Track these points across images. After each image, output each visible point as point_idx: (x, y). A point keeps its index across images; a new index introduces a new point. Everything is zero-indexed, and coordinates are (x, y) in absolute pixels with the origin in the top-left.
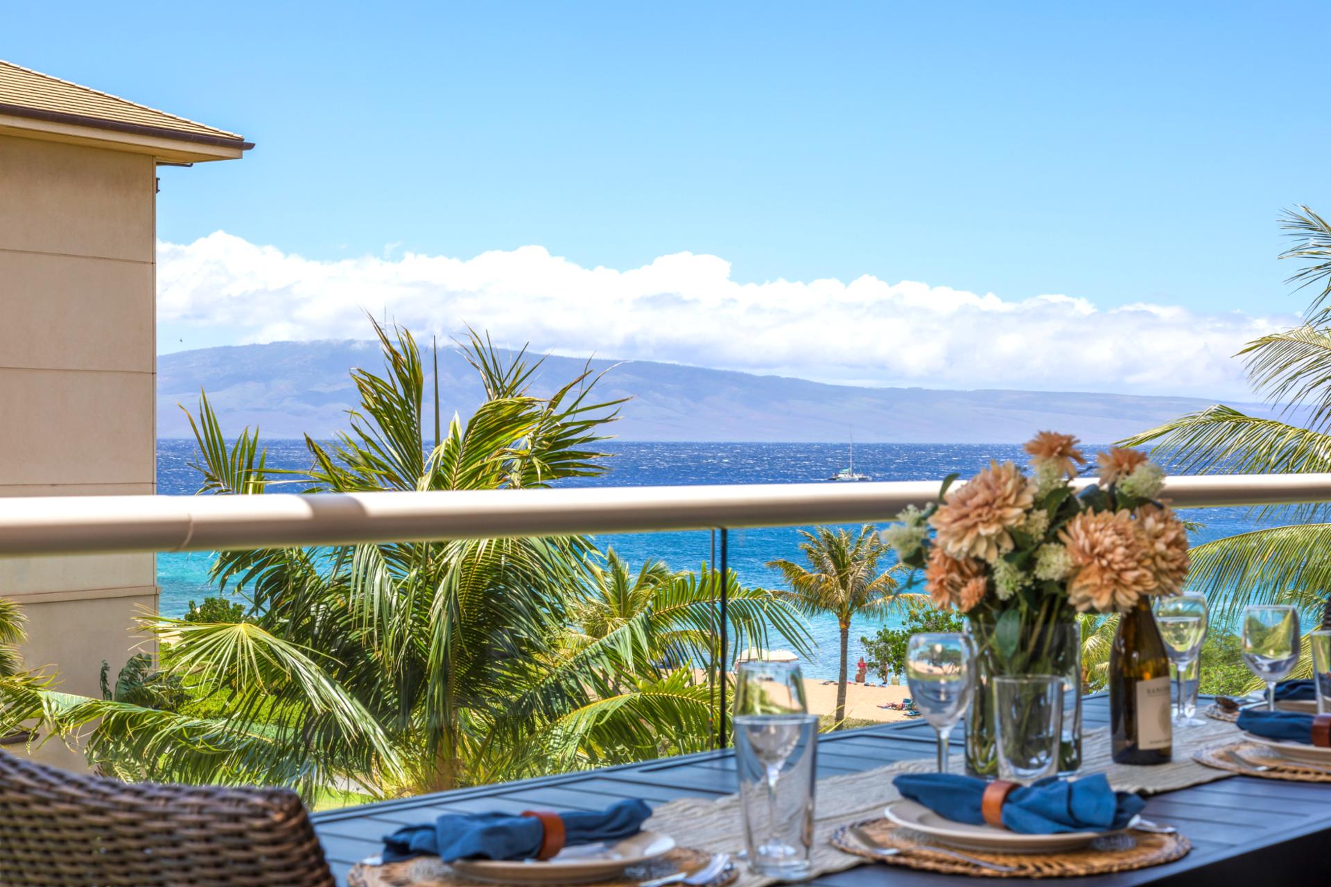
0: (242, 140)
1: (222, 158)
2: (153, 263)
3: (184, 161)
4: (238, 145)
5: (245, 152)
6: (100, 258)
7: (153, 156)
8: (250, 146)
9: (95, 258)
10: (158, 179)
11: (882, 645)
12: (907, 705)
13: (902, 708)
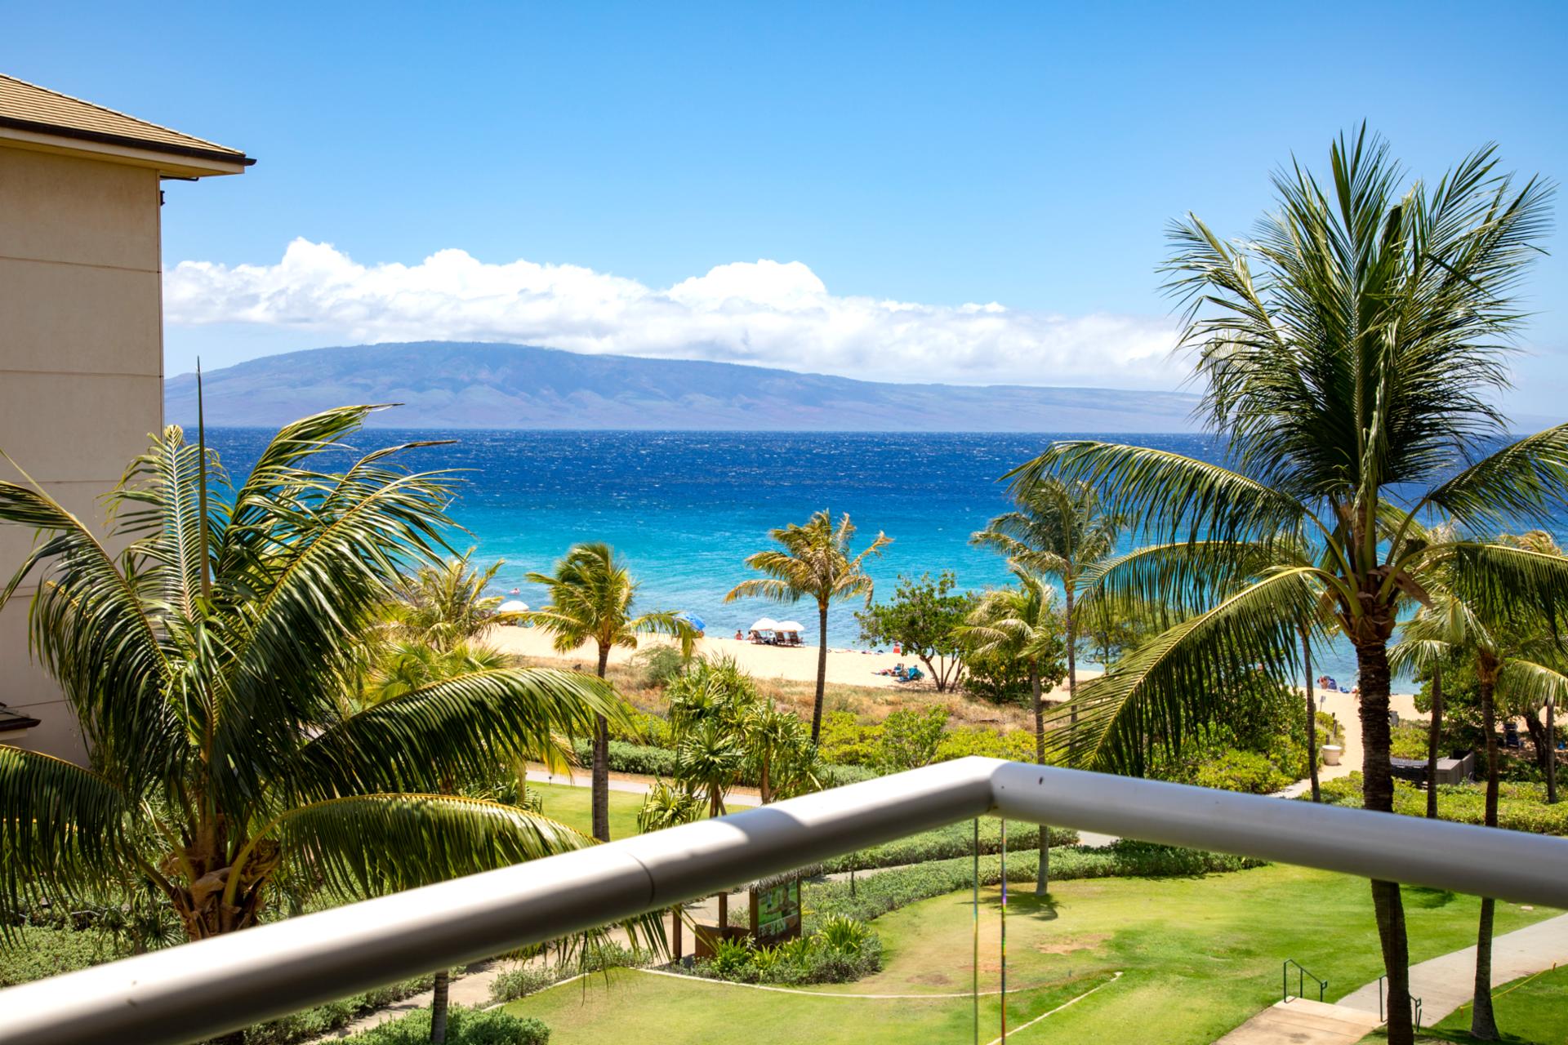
0: (244, 156)
1: (224, 173)
2: (159, 272)
3: (189, 176)
4: (240, 161)
5: (247, 168)
6: (104, 267)
7: (157, 170)
8: (252, 162)
9: (97, 266)
10: (162, 192)
11: (873, 619)
12: (899, 672)
13: (893, 674)
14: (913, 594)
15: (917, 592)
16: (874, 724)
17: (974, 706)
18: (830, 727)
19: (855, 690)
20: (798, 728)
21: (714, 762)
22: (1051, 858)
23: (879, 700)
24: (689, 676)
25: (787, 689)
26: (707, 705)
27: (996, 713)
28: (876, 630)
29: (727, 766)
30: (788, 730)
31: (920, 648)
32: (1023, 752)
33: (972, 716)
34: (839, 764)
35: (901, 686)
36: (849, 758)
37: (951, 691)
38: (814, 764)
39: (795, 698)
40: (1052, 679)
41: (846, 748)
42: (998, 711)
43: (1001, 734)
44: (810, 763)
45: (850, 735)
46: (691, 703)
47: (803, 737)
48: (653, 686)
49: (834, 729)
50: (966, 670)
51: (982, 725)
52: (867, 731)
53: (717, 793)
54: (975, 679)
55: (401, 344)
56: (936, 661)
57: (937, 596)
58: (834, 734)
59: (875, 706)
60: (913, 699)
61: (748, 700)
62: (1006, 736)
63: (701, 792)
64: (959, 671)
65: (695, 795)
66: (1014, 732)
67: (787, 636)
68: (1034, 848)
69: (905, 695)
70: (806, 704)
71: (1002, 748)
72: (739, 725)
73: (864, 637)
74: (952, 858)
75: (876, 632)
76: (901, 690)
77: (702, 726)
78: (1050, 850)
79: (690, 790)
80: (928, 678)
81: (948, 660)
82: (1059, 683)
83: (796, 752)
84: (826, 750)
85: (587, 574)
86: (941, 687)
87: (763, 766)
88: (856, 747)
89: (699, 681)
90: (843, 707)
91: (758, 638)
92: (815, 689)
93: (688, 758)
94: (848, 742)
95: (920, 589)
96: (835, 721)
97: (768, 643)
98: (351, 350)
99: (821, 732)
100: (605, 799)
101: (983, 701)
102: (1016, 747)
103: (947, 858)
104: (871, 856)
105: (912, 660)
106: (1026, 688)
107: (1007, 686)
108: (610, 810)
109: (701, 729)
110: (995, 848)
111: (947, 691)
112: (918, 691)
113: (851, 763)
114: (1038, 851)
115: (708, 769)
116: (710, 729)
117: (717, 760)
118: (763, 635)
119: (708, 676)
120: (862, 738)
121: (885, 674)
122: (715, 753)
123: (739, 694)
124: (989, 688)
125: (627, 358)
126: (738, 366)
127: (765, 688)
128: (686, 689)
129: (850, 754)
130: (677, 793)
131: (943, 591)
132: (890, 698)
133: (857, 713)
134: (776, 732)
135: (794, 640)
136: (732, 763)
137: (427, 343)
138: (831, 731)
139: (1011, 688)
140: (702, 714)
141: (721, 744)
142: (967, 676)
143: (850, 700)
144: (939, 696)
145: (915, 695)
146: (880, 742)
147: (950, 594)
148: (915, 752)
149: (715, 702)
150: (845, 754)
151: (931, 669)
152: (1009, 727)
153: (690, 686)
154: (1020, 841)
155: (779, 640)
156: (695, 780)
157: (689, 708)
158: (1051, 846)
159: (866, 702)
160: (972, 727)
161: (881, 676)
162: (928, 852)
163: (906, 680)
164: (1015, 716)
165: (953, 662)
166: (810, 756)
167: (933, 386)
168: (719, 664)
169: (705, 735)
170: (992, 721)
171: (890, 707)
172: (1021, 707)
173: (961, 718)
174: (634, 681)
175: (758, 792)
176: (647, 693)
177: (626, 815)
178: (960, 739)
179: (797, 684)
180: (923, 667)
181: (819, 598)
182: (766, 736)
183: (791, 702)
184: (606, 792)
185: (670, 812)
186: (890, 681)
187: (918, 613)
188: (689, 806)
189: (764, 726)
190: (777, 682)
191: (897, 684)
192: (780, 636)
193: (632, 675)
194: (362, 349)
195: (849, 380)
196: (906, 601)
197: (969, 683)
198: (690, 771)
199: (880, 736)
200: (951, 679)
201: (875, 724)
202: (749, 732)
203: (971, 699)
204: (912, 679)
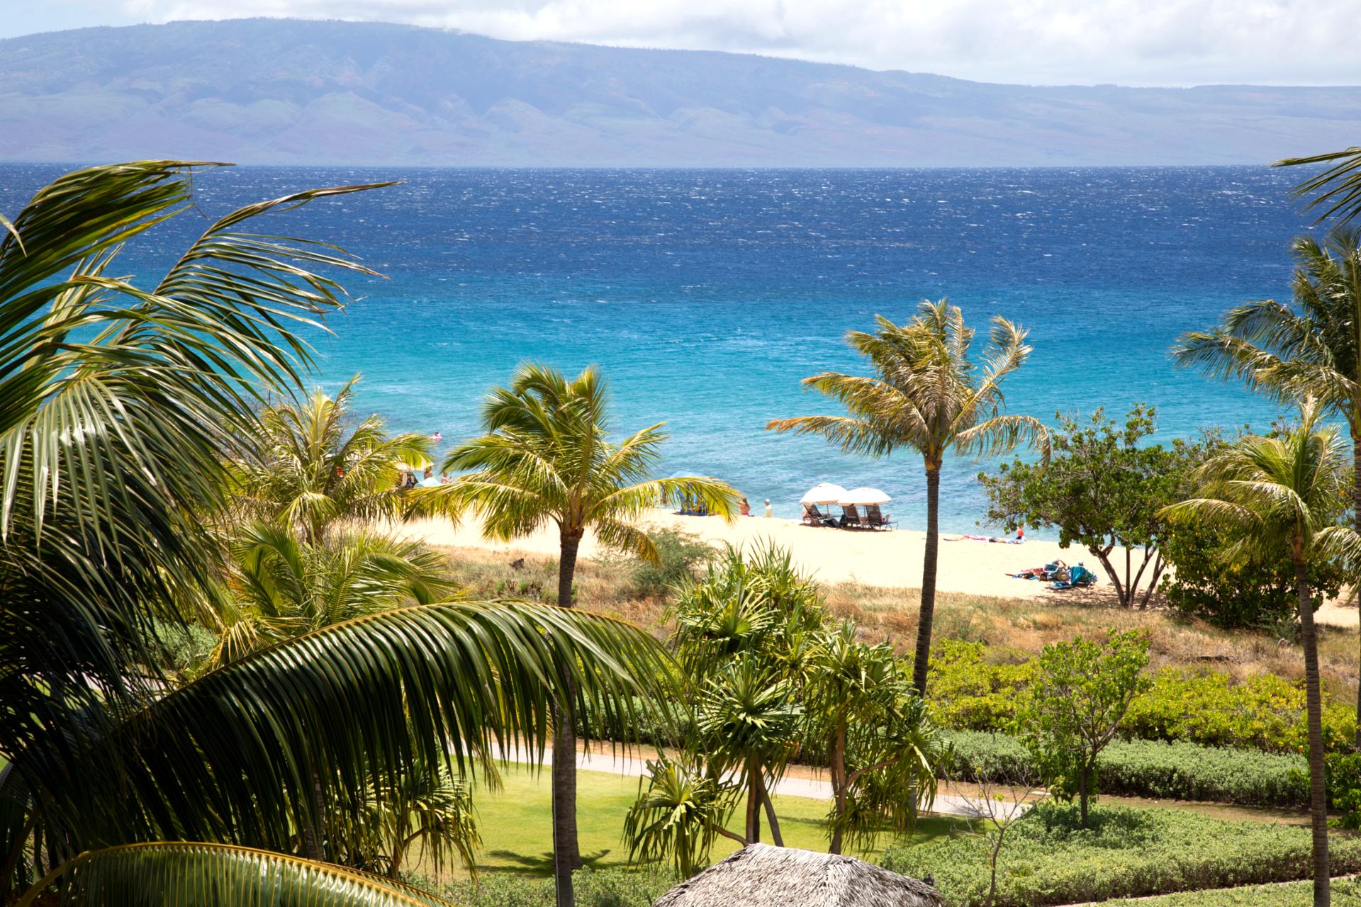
11: (1011, 483)
12: (1051, 574)
13: (1044, 577)
14: (1079, 439)
15: (1086, 439)
16: (1014, 661)
17: (1185, 633)
18: (940, 665)
19: (982, 604)
20: (894, 669)
21: (754, 726)
22: (1333, 895)
23: (1021, 620)
24: (711, 582)
25: (865, 602)
26: (741, 631)
27: (1224, 645)
28: (1016, 504)
29: (776, 733)
30: (875, 670)
31: (1090, 533)
32: (1275, 711)
33: (1183, 650)
34: (958, 729)
35: (1058, 596)
36: (974, 719)
37: (1143, 607)
38: (921, 731)
39: (881, 617)
40: (1321, 587)
41: (969, 702)
42: (1226, 642)
43: (1234, 681)
44: (913, 729)
45: (974, 680)
46: (714, 627)
47: (900, 685)
48: (642, 596)
49: (948, 669)
50: (1171, 570)
51: (1201, 665)
52: (1004, 673)
53: (760, 776)
54: (1186, 586)
55: (210, 23)
56: (1117, 556)
57: (1121, 445)
58: (947, 678)
59: (1015, 632)
60: (1078, 620)
61: (811, 622)
62: (1243, 683)
63: (733, 775)
64: (1157, 574)
65: (722, 780)
66: (1257, 677)
67: (862, 513)
68: (1302, 876)
69: (1066, 613)
70: (899, 627)
71: (1237, 704)
72: (795, 665)
73: (994, 515)
74: (1158, 893)
75: (1015, 507)
76: (1059, 604)
77: (735, 666)
78: (1332, 880)
79: (714, 774)
80: (1103, 582)
81: (1138, 554)
82: (1333, 594)
83: (890, 710)
84: (934, 704)
85: (545, 413)
86: (1126, 598)
87: (836, 734)
88: (986, 700)
89: (730, 589)
90: (962, 632)
91: (815, 517)
92: (917, 602)
93: (708, 718)
94: (972, 691)
95: (1092, 434)
96: (949, 657)
97: (831, 523)
98: (125, 32)
99: (930, 674)
100: (572, 784)
101: (1201, 624)
102: (1261, 703)
103: (1149, 893)
104: (1018, 888)
105: (1078, 555)
106: (1278, 603)
107: (1241, 598)
108: (579, 803)
109: (732, 671)
110: (1231, 877)
111: (1135, 606)
112: (1085, 606)
113: (976, 727)
114: (1309, 883)
115: (745, 738)
116: (749, 672)
117: (759, 722)
118: (822, 511)
119: (744, 583)
120: (996, 686)
121: (1029, 576)
122: (756, 711)
123: (795, 612)
124: (1209, 601)
125: (585, 46)
126: (770, 59)
127: (831, 600)
128: (707, 604)
129: (976, 711)
130: (692, 777)
131: (1130, 440)
132: (1040, 617)
133: (987, 644)
134: (858, 676)
135: (875, 519)
136: (785, 726)
137: (252, 22)
138: (942, 673)
139: (1250, 602)
140: (734, 645)
141: (766, 695)
142: (1173, 580)
143: (974, 621)
144: (1123, 614)
145: (1083, 613)
146: (1028, 693)
147: (1142, 444)
148: (1092, 709)
149: (756, 626)
150: (968, 712)
151: (1109, 568)
152: (1248, 670)
153: (713, 600)
154: (1274, 865)
155: (849, 520)
156: (722, 755)
157: (711, 634)
158: (1332, 875)
159: (1000, 623)
160: (1185, 669)
161: (1023, 581)
162: (1115, 882)
163: (1065, 587)
164: (1257, 649)
165: (1147, 558)
166: (914, 717)
167: (1098, 88)
168: (762, 563)
169: (739, 681)
170: (1220, 659)
171: (1041, 633)
172: (1269, 634)
173: (1163, 653)
174: (612, 587)
175: (827, 775)
176: (633, 607)
177: (607, 811)
178: (1164, 687)
179: (881, 593)
180: (1093, 565)
181: (926, 451)
182: (840, 683)
183: (873, 623)
184: (573, 773)
185: (681, 809)
186: (1038, 589)
187: (1086, 474)
188: (712, 799)
189: (836, 666)
190: (849, 589)
191: (1051, 594)
192: (850, 511)
193: (607, 577)
194: (144, 31)
195: (955, 81)
196: (1068, 455)
197: (1176, 593)
198: (712, 741)
199: (1026, 682)
200: (1144, 585)
201: (1018, 663)
202: (809, 673)
203: (1183, 619)
204: (1075, 585)
